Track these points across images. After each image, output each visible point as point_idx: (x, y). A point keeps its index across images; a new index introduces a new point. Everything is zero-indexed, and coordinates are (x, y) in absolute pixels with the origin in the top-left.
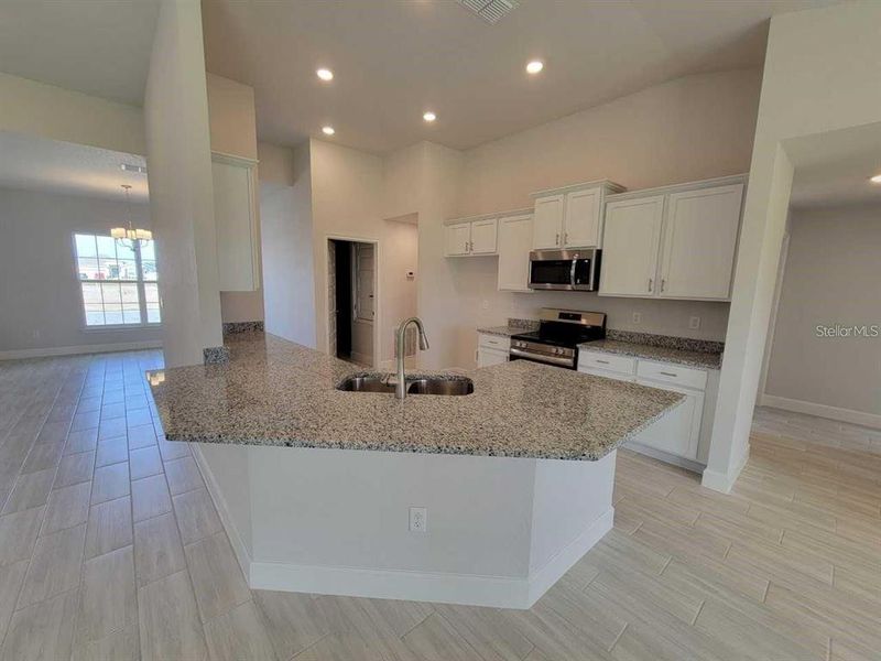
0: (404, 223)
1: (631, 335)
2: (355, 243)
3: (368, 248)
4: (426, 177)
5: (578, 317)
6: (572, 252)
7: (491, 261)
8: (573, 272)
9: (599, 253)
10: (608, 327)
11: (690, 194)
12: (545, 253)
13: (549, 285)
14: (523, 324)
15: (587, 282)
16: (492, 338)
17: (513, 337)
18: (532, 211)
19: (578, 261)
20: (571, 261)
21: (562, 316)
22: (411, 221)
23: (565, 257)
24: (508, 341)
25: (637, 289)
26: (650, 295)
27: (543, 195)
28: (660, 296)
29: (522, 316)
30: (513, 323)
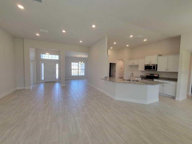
0: (121, 60)
1: (163, 78)
2: (112, 63)
3: (115, 64)
4: (126, 54)
5: (153, 75)
6: (152, 65)
7: (137, 66)
8: (152, 68)
9: (157, 65)
10: (159, 76)
11: (172, 56)
12: (147, 65)
13: (148, 70)
14: (143, 76)
15: (155, 69)
16: (138, 78)
17: (142, 78)
18: (145, 58)
19: (153, 66)
20: (152, 66)
21: (150, 75)
22: (122, 60)
23: (151, 65)
24: (141, 78)
25: (164, 70)
26: (166, 71)
27: (147, 56)
28: (168, 71)
29: (143, 75)
30: (141, 76)
